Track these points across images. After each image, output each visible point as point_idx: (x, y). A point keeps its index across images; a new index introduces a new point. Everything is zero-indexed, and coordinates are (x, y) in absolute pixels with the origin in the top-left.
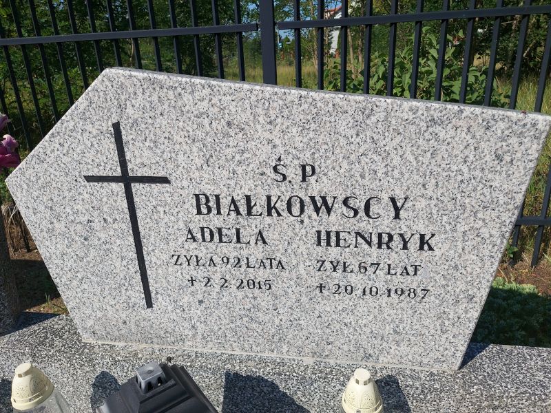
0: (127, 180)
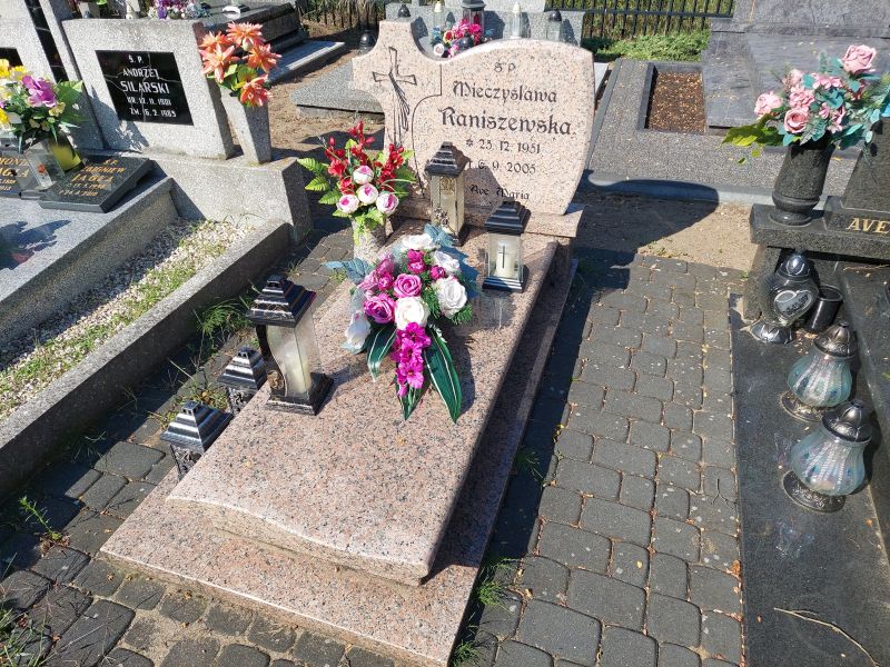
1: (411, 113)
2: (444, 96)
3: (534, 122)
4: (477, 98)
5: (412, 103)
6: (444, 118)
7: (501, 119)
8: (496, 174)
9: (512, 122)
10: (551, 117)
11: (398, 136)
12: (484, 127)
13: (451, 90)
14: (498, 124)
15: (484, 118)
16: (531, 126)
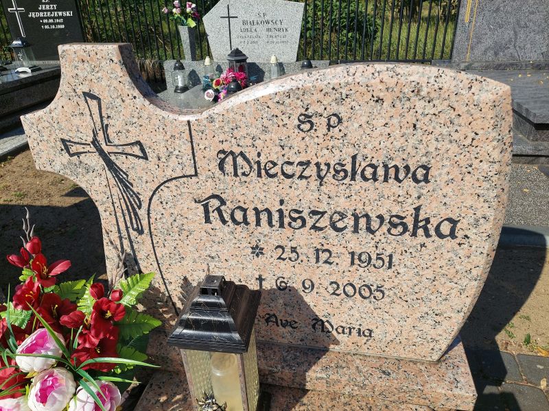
0: (229, 17)
1: (145, 205)
2: (202, 177)
3: (381, 217)
4: (264, 179)
5: (143, 189)
6: (207, 212)
7: (314, 213)
8: (308, 299)
9: (336, 217)
10: (417, 209)
11: (126, 243)
12: (282, 225)
13: (214, 166)
14: (310, 222)
15: (280, 211)
16: (375, 224)
